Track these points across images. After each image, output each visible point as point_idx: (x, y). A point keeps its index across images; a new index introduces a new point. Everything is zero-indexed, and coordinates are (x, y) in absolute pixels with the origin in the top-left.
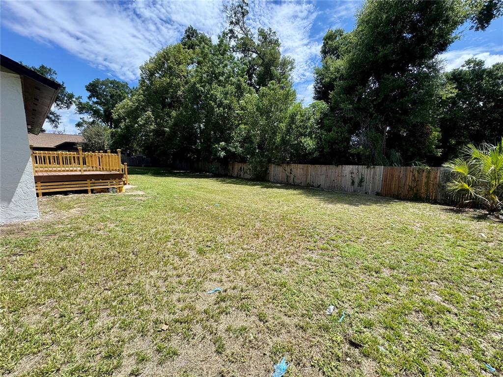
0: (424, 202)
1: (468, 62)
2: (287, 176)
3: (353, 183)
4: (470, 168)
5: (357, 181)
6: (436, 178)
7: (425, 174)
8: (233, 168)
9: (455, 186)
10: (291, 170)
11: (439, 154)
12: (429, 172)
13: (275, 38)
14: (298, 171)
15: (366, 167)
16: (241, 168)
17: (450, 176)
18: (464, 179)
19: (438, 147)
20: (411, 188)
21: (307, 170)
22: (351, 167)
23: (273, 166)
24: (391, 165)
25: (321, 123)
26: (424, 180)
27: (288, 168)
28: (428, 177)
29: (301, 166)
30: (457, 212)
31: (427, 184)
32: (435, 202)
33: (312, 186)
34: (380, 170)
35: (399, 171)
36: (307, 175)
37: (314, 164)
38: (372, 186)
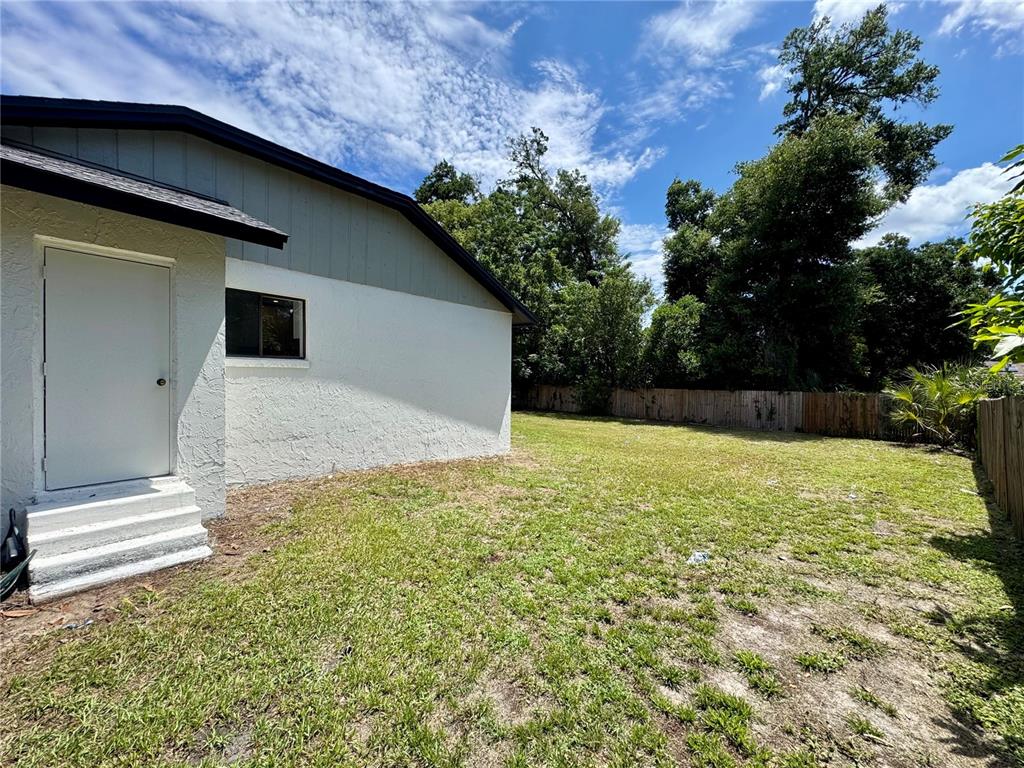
0: (862, 438)
1: (888, 239)
2: (647, 407)
3: (759, 416)
4: (914, 395)
5: (765, 413)
6: (874, 407)
7: (859, 403)
8: (538, 394)
9: (899, 416)
10: (653, 397)
11: (868, 373)
12: (865, 400)
13: (585, 184)
14: (667, 398)
15: (777, 393)
16: (555, 395)
17: (891, 405)
18: (910, 408)
19: (864, 363)
20: (843, 421)
21: (682, 398)
22: (754, 393)
23: (619, 391)
24: (809, 390)
25: (700, 329)
26: (860, 410)
27: (648, 395)
28: (864, 406)
29: (672, 391)
30: (907, 447)
31: (864, 416)
32: (876, 438)
33: (693, 421)
34: (797, 397)
35: (824, 398)
36: (682, 406)
37: (694, 389)
38: (789, 420)
